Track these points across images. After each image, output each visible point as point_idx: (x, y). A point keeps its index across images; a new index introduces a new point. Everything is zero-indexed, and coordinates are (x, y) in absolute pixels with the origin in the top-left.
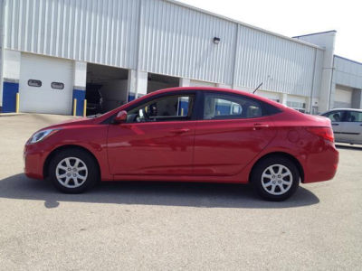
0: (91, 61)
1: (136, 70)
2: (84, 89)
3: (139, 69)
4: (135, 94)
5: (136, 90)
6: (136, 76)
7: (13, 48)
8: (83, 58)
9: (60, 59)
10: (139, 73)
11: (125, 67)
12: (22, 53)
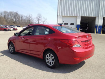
0: (82, 16)
1: (98, 17)
2: (80, 25)
3: (99, 16)
4: (97, 25)
5: (98, 24)
6: (98, 19)
7: (60, 15)
8: (80, 15)
9: (73, 16)
10: (99, 18)
11: (94, 16)
12: (63, 16)
